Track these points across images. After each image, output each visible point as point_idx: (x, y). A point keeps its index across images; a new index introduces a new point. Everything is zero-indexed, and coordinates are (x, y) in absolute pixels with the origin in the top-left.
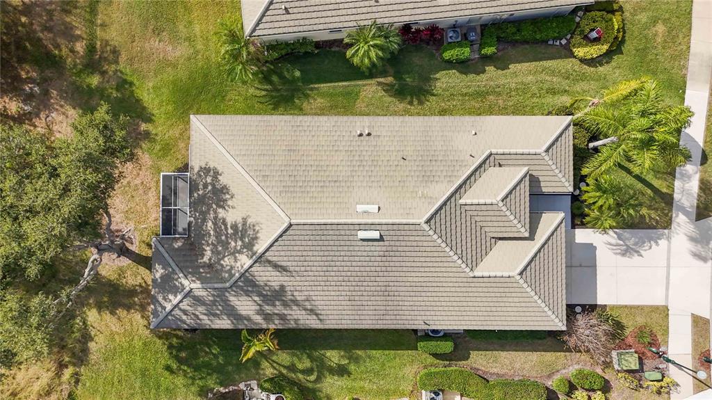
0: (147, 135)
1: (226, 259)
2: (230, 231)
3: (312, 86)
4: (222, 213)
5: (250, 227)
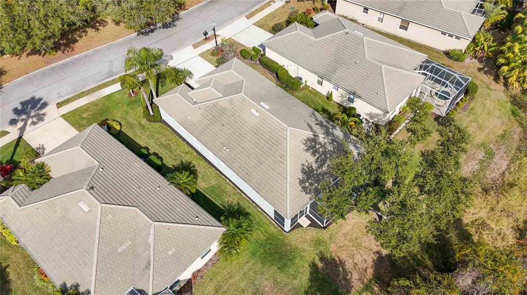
0: (322, 259)
1: (329, 149)
2: (317, 155)
3: (223, 208)
4: (315, 166)
5: (307, 146)
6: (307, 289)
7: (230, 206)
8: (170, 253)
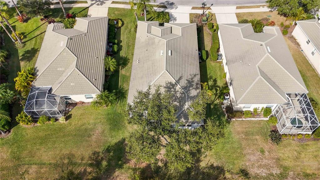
1: (178, 95)
3: (119, 87)
5: (167, 85)
6: (111, 145)
7: (123, 89)
8: (72, 84)
